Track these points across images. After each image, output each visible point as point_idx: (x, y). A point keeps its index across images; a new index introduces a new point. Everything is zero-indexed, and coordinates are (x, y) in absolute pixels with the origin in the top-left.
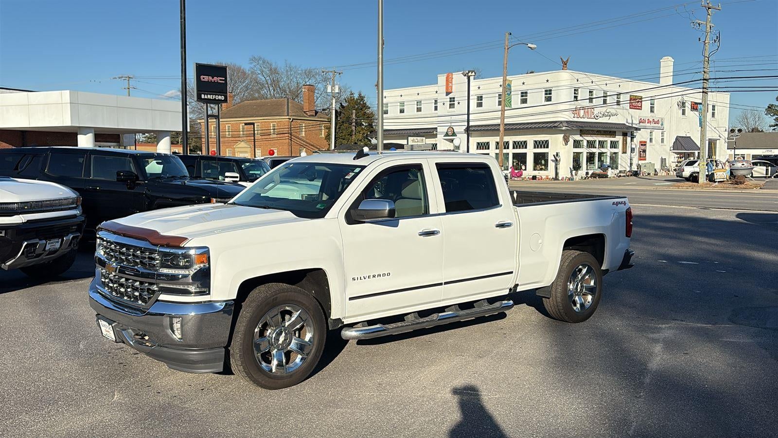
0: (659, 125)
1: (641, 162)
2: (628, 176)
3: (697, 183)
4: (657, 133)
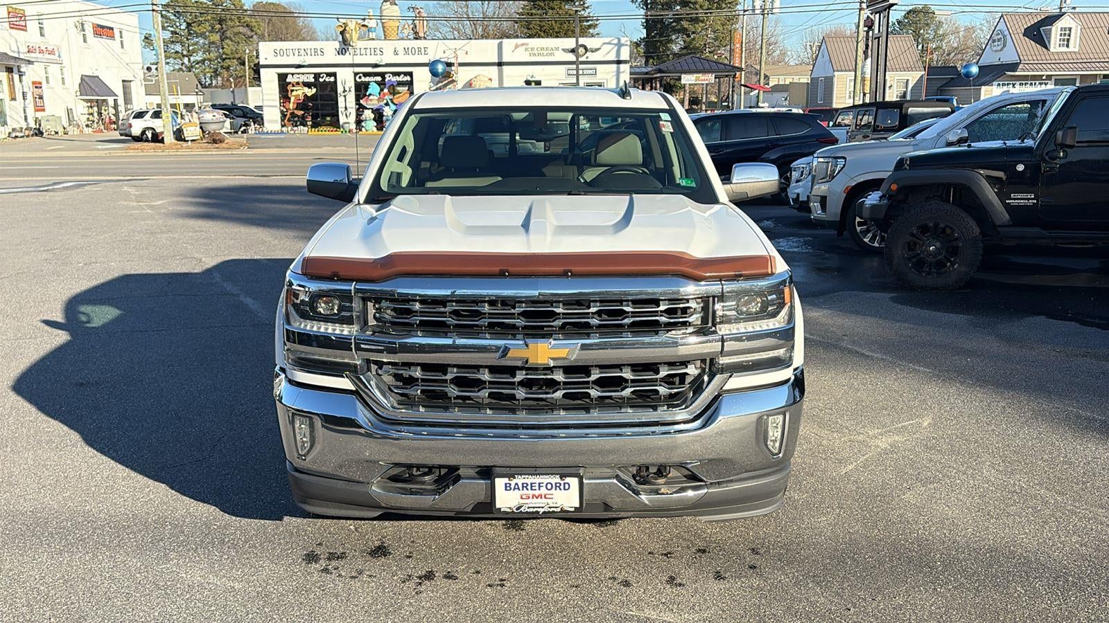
0: (56, 57)
1: (39, 115)
2: (28, 136)
3: (163, 143)
4: (54, 70)
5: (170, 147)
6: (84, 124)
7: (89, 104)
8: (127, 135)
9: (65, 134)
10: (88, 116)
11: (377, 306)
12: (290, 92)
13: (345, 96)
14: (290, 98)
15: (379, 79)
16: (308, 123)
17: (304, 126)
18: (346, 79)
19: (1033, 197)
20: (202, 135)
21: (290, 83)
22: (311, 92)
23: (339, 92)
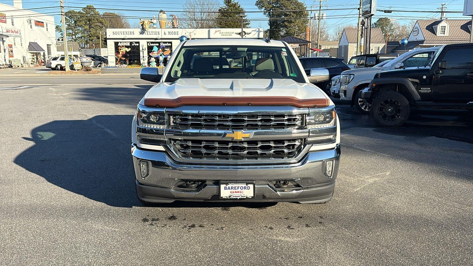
0: (19, 34)
1: (11, 59)
2: (6, 68)
3: (65, 71)
4: (18, 40)
5: (68, 72)
6: (30, 63)
7: (33, 55)
8: (49, 68)
9: (22, 67)
10: (32, 60)
11: (174, 117)
12: (119, 50)
13: (143, 52)
14: (119, 53)
15: (158, 44)
16: (127, 63)
17: (125, 64)
18: (144, 45)
19: (430, 89)
20: (82, 68)
21: (119, 46)
22: (128, 50)
23: (140, 50)
